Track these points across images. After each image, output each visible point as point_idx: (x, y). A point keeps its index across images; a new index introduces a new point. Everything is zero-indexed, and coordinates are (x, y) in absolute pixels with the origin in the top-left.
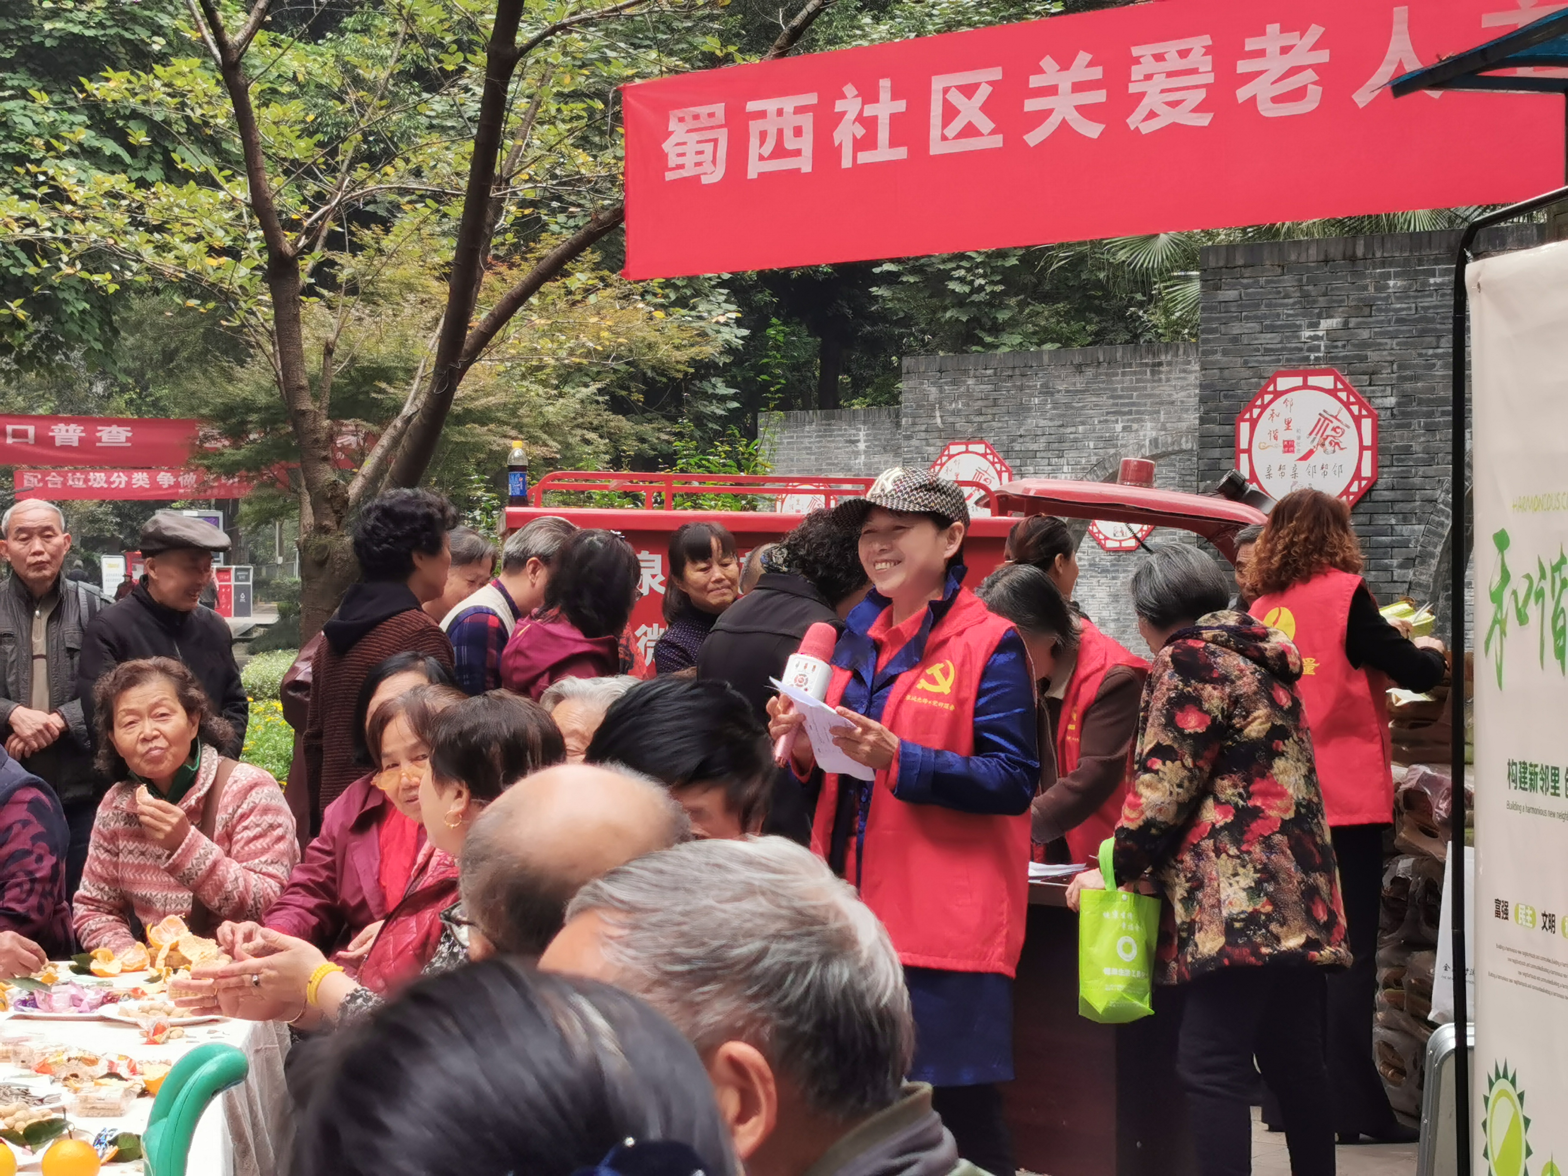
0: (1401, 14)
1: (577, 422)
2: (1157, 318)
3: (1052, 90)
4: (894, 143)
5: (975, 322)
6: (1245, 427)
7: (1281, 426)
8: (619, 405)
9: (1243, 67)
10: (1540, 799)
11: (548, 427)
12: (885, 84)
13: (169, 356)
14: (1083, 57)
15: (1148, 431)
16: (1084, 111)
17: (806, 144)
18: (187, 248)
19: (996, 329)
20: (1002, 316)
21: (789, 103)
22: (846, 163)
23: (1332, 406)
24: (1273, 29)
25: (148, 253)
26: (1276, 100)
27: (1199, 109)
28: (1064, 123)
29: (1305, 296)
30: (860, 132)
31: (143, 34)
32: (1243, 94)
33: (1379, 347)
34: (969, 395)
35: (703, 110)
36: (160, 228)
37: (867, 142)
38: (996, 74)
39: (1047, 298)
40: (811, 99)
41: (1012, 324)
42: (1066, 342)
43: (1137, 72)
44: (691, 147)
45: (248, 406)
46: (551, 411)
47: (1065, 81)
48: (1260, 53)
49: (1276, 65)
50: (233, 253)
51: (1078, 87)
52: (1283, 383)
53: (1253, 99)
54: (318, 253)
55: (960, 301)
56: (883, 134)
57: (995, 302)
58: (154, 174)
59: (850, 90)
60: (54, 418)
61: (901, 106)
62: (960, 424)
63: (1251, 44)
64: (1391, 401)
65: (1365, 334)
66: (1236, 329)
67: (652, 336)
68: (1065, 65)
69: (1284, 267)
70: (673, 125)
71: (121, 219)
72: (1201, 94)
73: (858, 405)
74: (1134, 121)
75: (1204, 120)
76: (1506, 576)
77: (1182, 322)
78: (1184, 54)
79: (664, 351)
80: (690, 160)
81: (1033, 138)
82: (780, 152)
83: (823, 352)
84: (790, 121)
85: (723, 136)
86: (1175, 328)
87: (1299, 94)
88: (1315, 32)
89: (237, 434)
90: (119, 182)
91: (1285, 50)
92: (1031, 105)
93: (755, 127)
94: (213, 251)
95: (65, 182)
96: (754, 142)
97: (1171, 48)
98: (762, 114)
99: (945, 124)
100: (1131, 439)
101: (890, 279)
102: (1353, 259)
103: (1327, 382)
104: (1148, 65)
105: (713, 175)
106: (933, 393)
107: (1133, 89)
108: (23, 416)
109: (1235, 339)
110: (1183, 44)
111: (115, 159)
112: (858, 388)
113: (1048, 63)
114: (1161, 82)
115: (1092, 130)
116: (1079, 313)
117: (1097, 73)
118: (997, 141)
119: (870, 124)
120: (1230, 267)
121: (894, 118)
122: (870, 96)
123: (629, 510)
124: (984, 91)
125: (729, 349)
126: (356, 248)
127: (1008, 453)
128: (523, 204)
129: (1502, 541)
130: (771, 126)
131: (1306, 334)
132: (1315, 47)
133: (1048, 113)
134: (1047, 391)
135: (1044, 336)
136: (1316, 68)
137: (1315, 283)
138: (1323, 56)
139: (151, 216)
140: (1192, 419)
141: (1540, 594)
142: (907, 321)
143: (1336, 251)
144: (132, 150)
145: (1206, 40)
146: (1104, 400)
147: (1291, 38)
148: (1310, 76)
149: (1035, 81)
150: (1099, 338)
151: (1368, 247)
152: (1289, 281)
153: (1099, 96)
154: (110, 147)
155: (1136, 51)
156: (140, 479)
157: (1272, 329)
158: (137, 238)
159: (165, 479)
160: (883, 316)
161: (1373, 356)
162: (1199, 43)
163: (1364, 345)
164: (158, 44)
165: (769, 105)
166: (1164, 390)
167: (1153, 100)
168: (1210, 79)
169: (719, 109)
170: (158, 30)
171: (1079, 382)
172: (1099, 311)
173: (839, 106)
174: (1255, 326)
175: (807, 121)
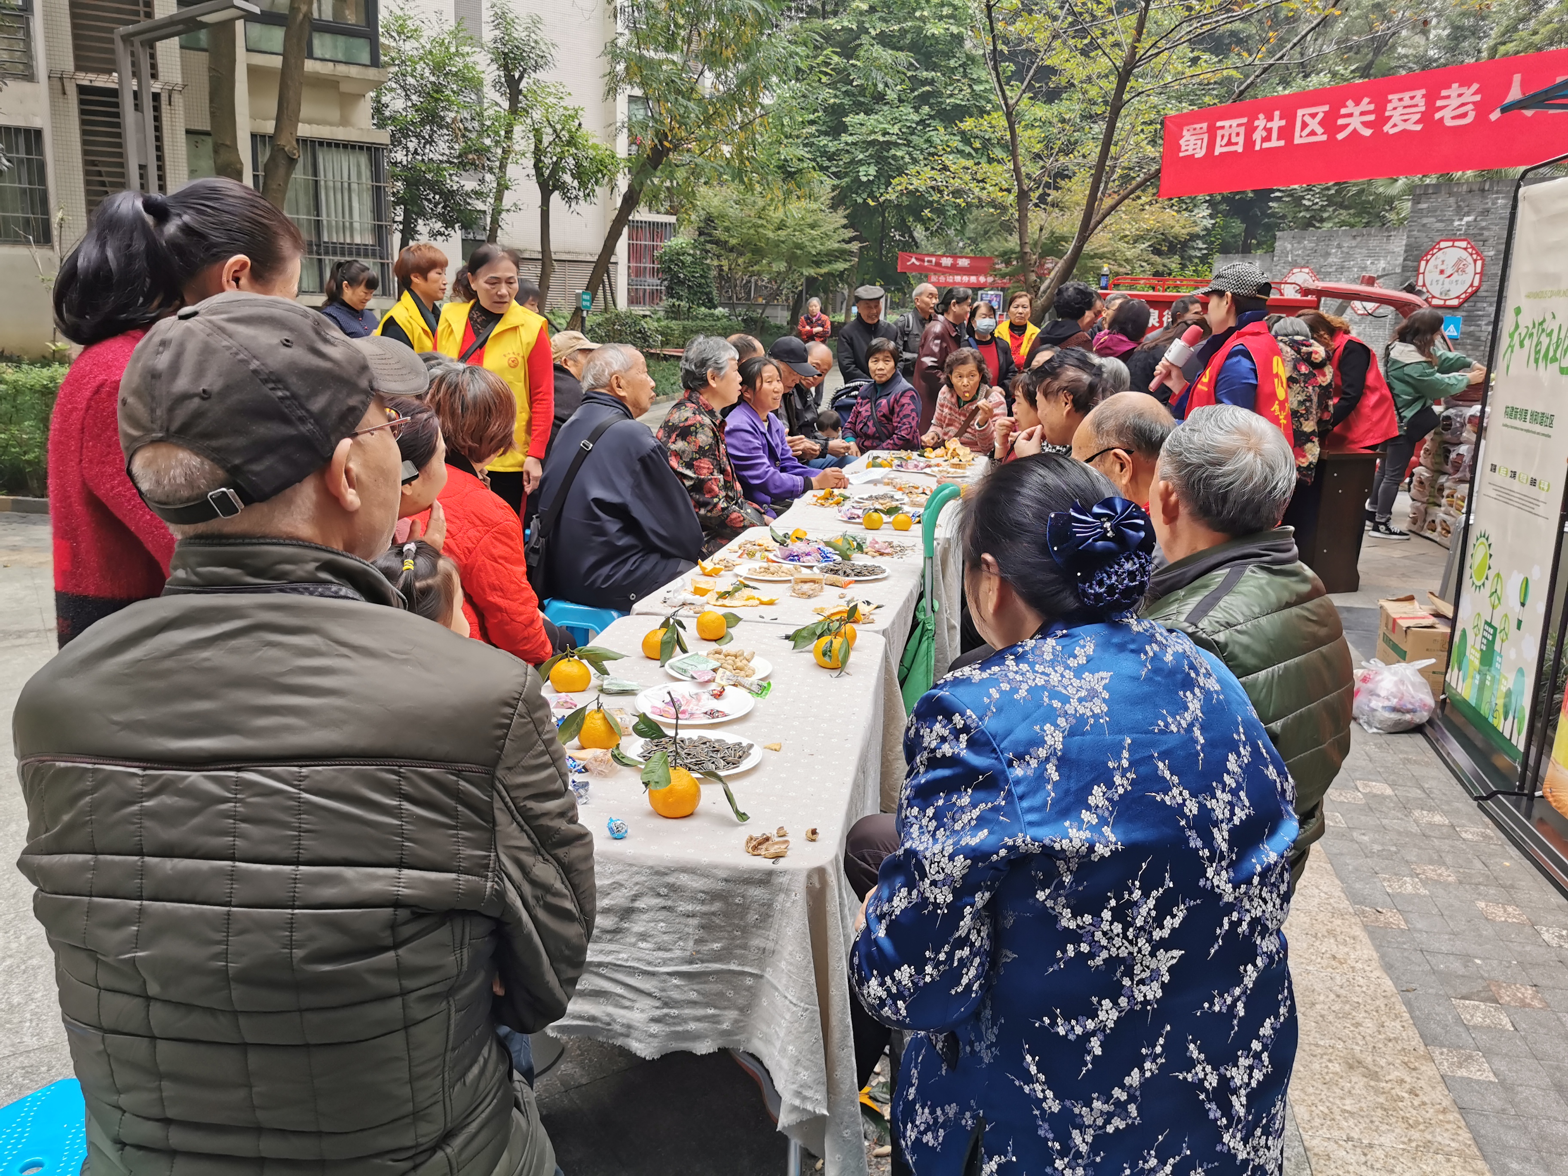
0: (1517, 78)
1: (1139, 258)
2: (1391, 216)
3: (1350, 115)
4: (1279, 139)
5: (1312, 217)
6: (1423, 263)
7: (1439, 262)
8: (1157, 252)
9: (1439, 103)
10: (1517, 423)
11: (1127, 261)
12: (1277, 114)
13: (986, 232)
14: (1366, 100)
15: (1382, 264)
16: (1365, 124)
17: (1241, 140)
18: (991, 189)
19: (1322, 220)
20: (1325, 215)
21: (1234, 122)
22: (1257, 148)
23: (1465, 255)
24: (1455, 86)
25: (977, 191)
26: (1453, 118)
27: (1417, 122)
28: (1355, 130)
29: (1459, 207)
30: (1265, 134)
31: (983, 103)
32: (1437, 116)
33: (1488, 229)
34: (1305, 248)
35: (1198, 126)
36: (983, 181)
37: (1267, 139)
38: (1326, 108)
39: (1347, 208)
40: (1244, 120)
41: (1329, 218)
42: (1352, 226)
43: (1390, 107)
44: (1192, 142)
45: (1013, 252)
46: (1129, 254)
47: (1357, 111)
48: (1448, 97)
49: (1455, 102)
50: (1009, 191)
51: (1362, 114)
52: (1443, 245)
53: (1442, 119)
54: (1040, 190)
55: (1308, 209)
56: (1275, 135)
57: (1323, 209)
58: (984, 160)
59: (1261, 116)
60: (943, 256)
61: (1283, 123)
62: (1299, 260)
63: (1444, 93)
64: (1492, 253)
65: (1484, 224)
66: (1425, 221)
67: (1173, 223)
68: (1357, 104)
69: (1450, 194)
70: (1185, 133)
71: (968, 177)
72: (1418, 116)
73: (1259, 252)
74: (1386, 128)
75: (1418, 127)
76: (1517, 327)
77: (1405, 218)
78: (1412, 98)
79: (1177, 229)
80: (1191, 148)
81: (1340, 136)
82: (1229, 143)
83: (1246, 231)
84: (1235, 130)
85: (1206, 137)
86: (1401, 222)
87: (1464, 115)
88: (1475, 86)
89: (1008, 263)
90: (970, 163)
91: (1460, 95)
92: (1340, 122)
93: (1220, 133)
94: (1001, 190)
95: (948, 163)
96: (1219, 139)
97: (1406, 96)
98: (1223, 127)
99: (1303, 129)
100: (1373, 267)
101: (1278, 199)
102: (1483, 190)
103: (1464, 244)
104: (1395, 103)
105: (1200, 154)
106: (1289, 247)
107: (1387, 114)
108: (932, 255)
109: (1424, 225)
110: (1412, 94)
111: (969, 154)
112: (1259, 245)
113: (1350, 103)
114: (1400, 110)
115: (1367, 132)
116: (1359, 214)
117: (1372, 107)
118: (1324, 138)
119: (1269, 131)
120: (1426, 194)
121: (1280, 128)
122: (1270, 119)
123: (1151, 292)
124: (1320, 116)
125: (1206, 229)
126: (1057, 188)
127: (1319, 273)
128: (1124, 168)
129: (1518, 311)
130: (1226, 132)
131: (1456, 223)
132: (1475, 93)
133: (1347, 125)
134: (1339, 246)
135: (1343, 223)
136: (1474, 103)
137: (1463, 200)
138: (1478, 98)
139: (979, 176)
140: (1401, 259)
141: (1531, 335)
142: (1284, 217)
143: (1475, 187)
144: (976, 150)
145: (1423, 91)
146: (1364, 251)
147: (1463, 90)
148: (1470, 107)
149: (1343, 111)
150: (1367, 224)
151: (1491, 186)
152: (1452, 200)
153: (1372, 117)
154: (968, 149)
155: (1390, 97)
156: (973, 279)
157: (1441, 221)
158: (973, 185)
159: (982, 279)
160: (1273, 215)
161: (1486, 233)
162: (1420, 93)
163: (1483, 228)
164: (989, 107)
165: (1226, 123)
166: (1391, 247)
167: (1396, 119)
168: (1423, 109)
169: (1205, 125)
170: (989, 101)
171: (1354, 243)
172: (1369, 213)
173: (1256, 123)
174: (1433, 220)
175: (1242, 130)
